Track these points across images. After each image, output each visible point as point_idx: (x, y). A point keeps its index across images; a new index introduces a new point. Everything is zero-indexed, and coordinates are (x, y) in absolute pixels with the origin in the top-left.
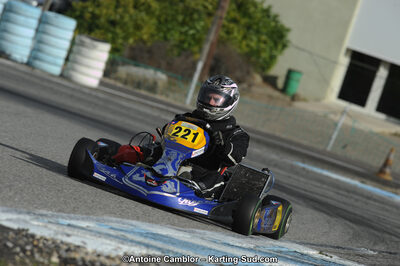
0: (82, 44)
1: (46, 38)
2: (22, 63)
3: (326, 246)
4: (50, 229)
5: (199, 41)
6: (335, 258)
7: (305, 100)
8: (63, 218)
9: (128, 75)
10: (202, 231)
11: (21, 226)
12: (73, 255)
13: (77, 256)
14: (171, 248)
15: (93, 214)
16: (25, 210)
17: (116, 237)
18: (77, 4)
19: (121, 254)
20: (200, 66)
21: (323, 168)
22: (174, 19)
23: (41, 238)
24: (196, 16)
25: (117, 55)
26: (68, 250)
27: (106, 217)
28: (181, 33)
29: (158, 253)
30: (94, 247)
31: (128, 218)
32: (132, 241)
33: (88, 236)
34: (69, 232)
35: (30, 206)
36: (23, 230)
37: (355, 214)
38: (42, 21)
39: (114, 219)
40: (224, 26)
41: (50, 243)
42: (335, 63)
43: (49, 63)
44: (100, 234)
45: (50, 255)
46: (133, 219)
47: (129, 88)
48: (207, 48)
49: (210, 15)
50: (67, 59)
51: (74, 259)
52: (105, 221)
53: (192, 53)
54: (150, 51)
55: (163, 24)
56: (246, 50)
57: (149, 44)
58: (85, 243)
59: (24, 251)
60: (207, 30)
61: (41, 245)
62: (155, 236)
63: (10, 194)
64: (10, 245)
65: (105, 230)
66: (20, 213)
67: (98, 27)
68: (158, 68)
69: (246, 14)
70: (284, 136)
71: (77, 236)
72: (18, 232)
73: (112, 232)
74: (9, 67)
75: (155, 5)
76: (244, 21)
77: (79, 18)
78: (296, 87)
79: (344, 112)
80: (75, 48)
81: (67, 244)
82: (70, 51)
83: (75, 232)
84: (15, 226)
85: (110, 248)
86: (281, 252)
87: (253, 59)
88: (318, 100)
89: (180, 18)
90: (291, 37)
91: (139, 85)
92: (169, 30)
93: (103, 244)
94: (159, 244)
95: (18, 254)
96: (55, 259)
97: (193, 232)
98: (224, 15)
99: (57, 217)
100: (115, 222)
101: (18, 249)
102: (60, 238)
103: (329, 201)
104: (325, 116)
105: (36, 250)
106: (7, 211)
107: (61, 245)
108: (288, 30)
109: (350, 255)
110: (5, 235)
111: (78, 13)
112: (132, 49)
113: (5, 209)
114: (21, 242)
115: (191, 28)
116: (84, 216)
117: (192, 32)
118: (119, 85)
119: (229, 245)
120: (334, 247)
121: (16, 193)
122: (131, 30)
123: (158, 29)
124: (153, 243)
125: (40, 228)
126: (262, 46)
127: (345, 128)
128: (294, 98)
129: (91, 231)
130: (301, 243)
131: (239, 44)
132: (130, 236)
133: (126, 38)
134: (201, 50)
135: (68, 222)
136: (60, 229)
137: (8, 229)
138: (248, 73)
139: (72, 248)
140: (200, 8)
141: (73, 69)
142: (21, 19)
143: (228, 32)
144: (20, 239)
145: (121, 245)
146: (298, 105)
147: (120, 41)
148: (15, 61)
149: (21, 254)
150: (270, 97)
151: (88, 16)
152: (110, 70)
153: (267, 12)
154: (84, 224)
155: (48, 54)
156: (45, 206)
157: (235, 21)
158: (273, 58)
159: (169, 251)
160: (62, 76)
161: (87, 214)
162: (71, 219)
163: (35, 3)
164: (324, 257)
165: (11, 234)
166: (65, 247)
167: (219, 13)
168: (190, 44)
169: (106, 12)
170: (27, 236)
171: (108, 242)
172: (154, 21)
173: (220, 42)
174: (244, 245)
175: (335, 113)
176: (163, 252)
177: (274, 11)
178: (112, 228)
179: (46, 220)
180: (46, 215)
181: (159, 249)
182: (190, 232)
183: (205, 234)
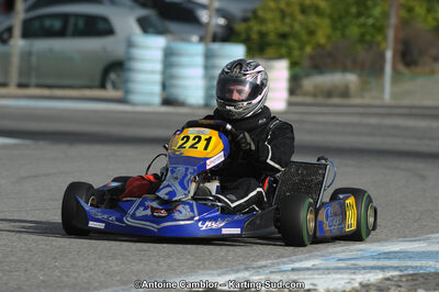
2: (199, 107)
5: (380, 29)
8: (284, 263)
9: (316, 87)
14: (409, 263)
15: (316, 250)
16: (242, 267)
17: (347, 268)
18: (240, 27)
19: (356, 285)
20: (389, 55)
22: (347, 12)
24: (370, 3)
25: (298, 70)
27: (331, 249)
28: (359, 26)
29: (396, 273)
30: (326, 286)
32: (364, 268)
33: (316, 276)
34: (295, 277)
35: (246, 261)
38: (208, 56)
39: (339, 249)
40: (402, 6)
44: (328, 270)
47: (320, 100)
48: (391, 34)
52: (331, 254)
53: (378, 44)
54: (330, 55)
55: (338, 21)
56: (432, 23)
57: (329, 47)
58: (314, 285)
60: (386, 15)
62: (388, 255)
65: (332, 264)
66: (238, 271)
67: (269, 45)
68: (345, 69)
73: (341, 264)
75: (323, 5)
83: (301, 275)
85: (342, 282)
89: (354, 10)
91: (329, 94)
92: (345, 27)
93: (334, 280)
94: (395, 263)
97: (428, 239)
99: (279, 264)
100: (342, 252)
106: (224, 274)
111: (243, 36)
112: (312, 58)
113: (220, 271)
115: (370, 16)
116: (307, 255)
117: (370, 21)
118: (309, 100)
122: (305, 37)
123: (334, 28)
124: (388, 263)
129: (318, 269)
131: (424, 21)
132: (361, 263)
133: (302, 48)
134: (385, 38)
135: (290, 266)
136: (285, 276)
142: (184, 60)
143: (410, 10)
145: (354, 277)
147: (296, 53)
148: (191, 106)
151: (255, 36)
152: (295, 86)
154: (308, 264)
156: (262, 256)
159: (407, 268)
162: (294, 262)
163: (195, 38)
168: (372, 36)
169: (272, 27)
171: (339, 276)
172: (326, 22)
173: (404, 24)
176: (401, 271)
178: (339, 260)
179: (267, 271)
180: (265, 266)
181: (396, 268)
182: (424, 240)
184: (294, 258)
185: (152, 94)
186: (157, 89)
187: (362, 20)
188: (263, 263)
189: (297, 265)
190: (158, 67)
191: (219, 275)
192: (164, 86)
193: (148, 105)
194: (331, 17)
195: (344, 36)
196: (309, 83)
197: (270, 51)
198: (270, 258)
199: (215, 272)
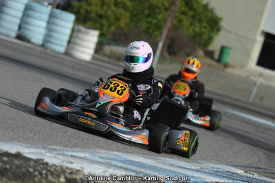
0: (79, 31)
1: (54, 27)
2: (38, 46)
3: (249, 167)
4: (59, 159)
5: (159, 28)
6: (256, 176)
7: (233, 67)
8: (67, 151)
9: (111, 52)
10: (164, 158)
11: (39, 157)
12: (74, 176)
13: (78, 177)
14: (143, 170)
15: (88, 148)
16: (41, 146)
17: (104, 164)
18: (75, 4)
19: (108, 175)
20: (161, 45)
21: (247, 114)
22: (142, 12)
23: (53, 165)
24: (157, 10)
25: (103, 39)
26: (71, 173)
27: (97, 150)
28: (147, 22)
29: (134, 174)
30: (89, 171)
31: (112, 150)
32: (115, 166)
33: (85, 163)
34: (72, 161)
35: (44, 143)
36: (40, 160)
37: (270, 145)
38: (51, 16)
39: (103, 151)
40: (176, 17)
41: (59, 168)
42: (254, 41)
43: (57, 44)
44: (93, 162)
45: (59, 176)
46: (116, 151)
47: (112, 61)
48: (165, 32)
49: (167, 9)
50: (69, 42)
51: (75, 179)
52: (96, 153)
53: (156, 37)
54: (126, 35)
55: (135, 16)
56: (191, 33)
57: (126, 30)
58: (82, 168)
59: (41, 174)
60: (165, 20)
61: (52, 170)
62: (132, 163)
63: (31, 135)
64: (31, 170)
65: (96, 159)
66: (38, 148)
67: (90, 19)
69: (192, 8)
70: (219, 92)
71: (77, 163)
72: (37, 161)
73: (101, 160)
74: (29, 48)
75: (129, 4)
76: (190, 13)
77: (76, 13)
78: (227, 58)
79: (260, 75)
80: (75, 34)
81: (70, 169)
82: (71, 36)
83: (76, 160)
84: (35, 157)
85: (100, 171)
86: (218, 172)
87: (197, 39)
88: (243, 66)
89: (146, 12)
90: (223, 23)
92: (139, 20)
93: (95, 168)
94: (134, 168)
95: (36, 176)
96: (62, 179)
97: (157, 159)
98: (177, 9)
99: (64, 150)
100: (104, 153)
101: (37, 173)
102: (66, 165)
103: (251, 136)
104: (248, 78)
105: (49, 173)
106: (29, 147)
107: (66, 170)
108: (221, 19)
109: (266, 173)
110: (28, 163)
111: (76, 10)
112: (114, 34)
113: (27, 145)
114: (39, 168)
115: (154, 19)
116: (82, 150)
117: (154, 21)
118: (106, 59)
119: (182, 167)
120: (255, 168)
121: (35, 135)
122: (113, 20)
123: (132, 20)
124: (130, 167)
125: (51, 158)
126: (203, 30)
127: (261, 86)
128: (226, 66)
130: (233, 166)
131: (187, 29)
132: (114, 163)
133: (109, 27)
134: (161, 34)
135: (70, 153)
136: (66, 159)
137: (30, 159)
138: (194, 49)
139: (74, 172)
140: (160, 5)
141: (73, 49)
142: (37, 15)
143: (180, 21)
144: (38, 166)
145: (107, 169)
146: (229, 70)
147: (105, 29)
148: (33, 44)
149: (39, 177)
150: (210, 65)
151: (83, 12)
152: (99, 48)
153: (206, 7)
154: (81, 155)
155: (57, 39)
156: (55, 143)
157: (184, 13)
158: (211, 38)
159: (140, 173)
160: (66, 53)
161: (84, 148)
162: (73, 151)
163: (46, 4)
164: (248, 175)
165: (32, 163)
166: (69, 171)
167: (173, 8)
168: (154, 30)
169: (95, 9)
170: (43, 164)
171: (99, 167)
172: (129, 14)
173: (174, 28)
174: (193, 168)
175: (255, 76)
176: (137, 173)
177: (211, 6)
178: (101, 158)
179: (56, 152)
180: (55, 149)
181: (134, 171)
182: (155, 159)
183: (165, 160)
184: (74, 149)
185: (11, 30)
186: (16, 28)
187: (150, 19)
188: (55, 147)
189: (75, 154)
190: (20, 14)
191: (26, 147)
192: (20, 27)
193: (7, 36)
194: (132, 12)
195: (136, 25)
196: (108, 49)
197: (90, 23)
198: (59, 145)
199: (24, 145)
